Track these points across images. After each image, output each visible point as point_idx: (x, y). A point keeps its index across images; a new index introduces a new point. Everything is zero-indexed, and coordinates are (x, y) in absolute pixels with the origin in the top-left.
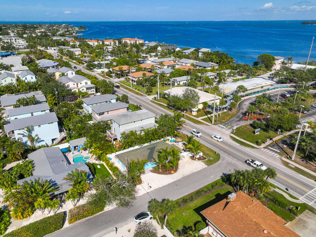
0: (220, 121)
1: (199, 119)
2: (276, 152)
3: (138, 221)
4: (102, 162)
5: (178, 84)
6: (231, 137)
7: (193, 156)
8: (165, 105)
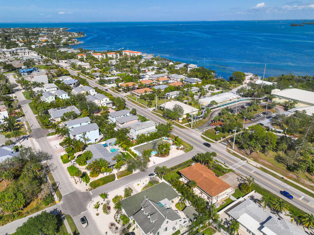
0: (197, 126)
1: (183, 125)
2: (225, 145)
3: (150, 177)
4: (127, 152)
5: (170, 98)
6: (202, 137)
7: (178, 148)
8: (161, 115)
